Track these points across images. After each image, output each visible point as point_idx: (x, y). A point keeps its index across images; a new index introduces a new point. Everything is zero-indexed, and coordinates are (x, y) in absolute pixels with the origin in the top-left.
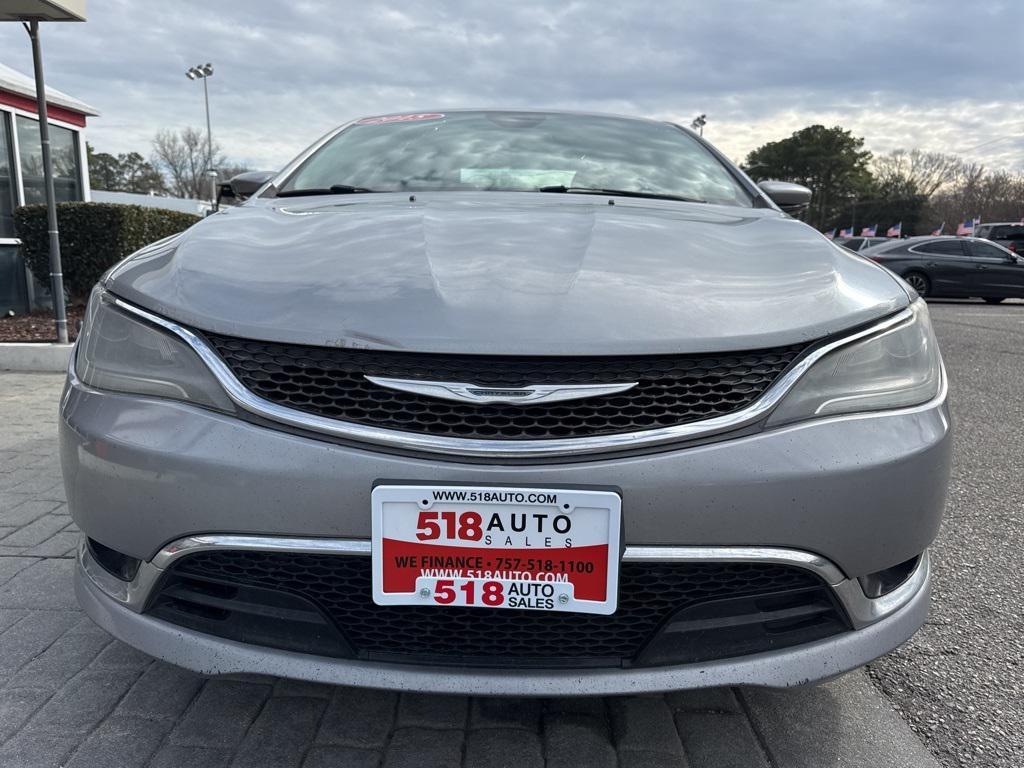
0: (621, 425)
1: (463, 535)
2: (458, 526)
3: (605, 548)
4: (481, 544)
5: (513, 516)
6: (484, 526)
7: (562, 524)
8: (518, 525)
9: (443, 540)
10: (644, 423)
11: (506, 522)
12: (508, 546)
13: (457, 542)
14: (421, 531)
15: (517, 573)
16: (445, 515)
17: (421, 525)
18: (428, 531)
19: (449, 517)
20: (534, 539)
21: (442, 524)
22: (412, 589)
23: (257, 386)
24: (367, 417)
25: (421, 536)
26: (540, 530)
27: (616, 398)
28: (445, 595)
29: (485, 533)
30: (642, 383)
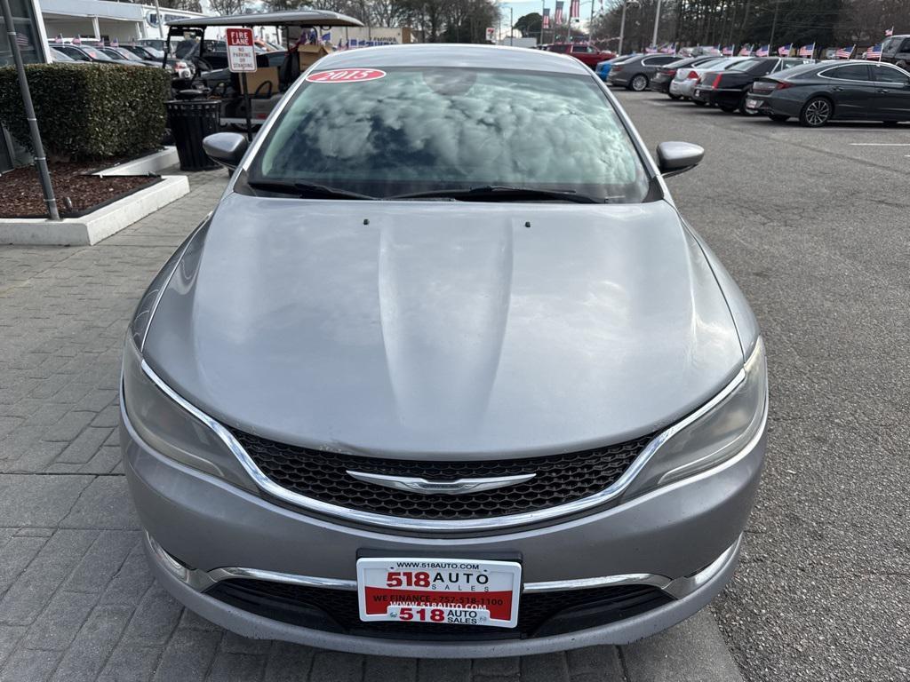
0: (524, 507)
1: (417, 584)
2: (414, 579)
3: (510, 593)
4: (429, 589)
5: (450, 575)
6: (431, 579)
7: (482, 579)
8: (454, 579)
9: (404, 587)
10: (540, 504)
11: (446, 577)
12: (447, 590)
13: (414, 588)
14: (389, 582)
15: (453, 604)
16: (405, 574)
17: (390, 578)
18: (394, 582)
19: (408, 575)
20: (464, 587)
21: (404, 579)
22: (386, 612)
23: (272, 474)
24: (350, 501)
25: (390, 585)
26: (468, 581)
27: (521, 487)
28: (406, 616)
29: (432, 583)
30: (539, 473)
